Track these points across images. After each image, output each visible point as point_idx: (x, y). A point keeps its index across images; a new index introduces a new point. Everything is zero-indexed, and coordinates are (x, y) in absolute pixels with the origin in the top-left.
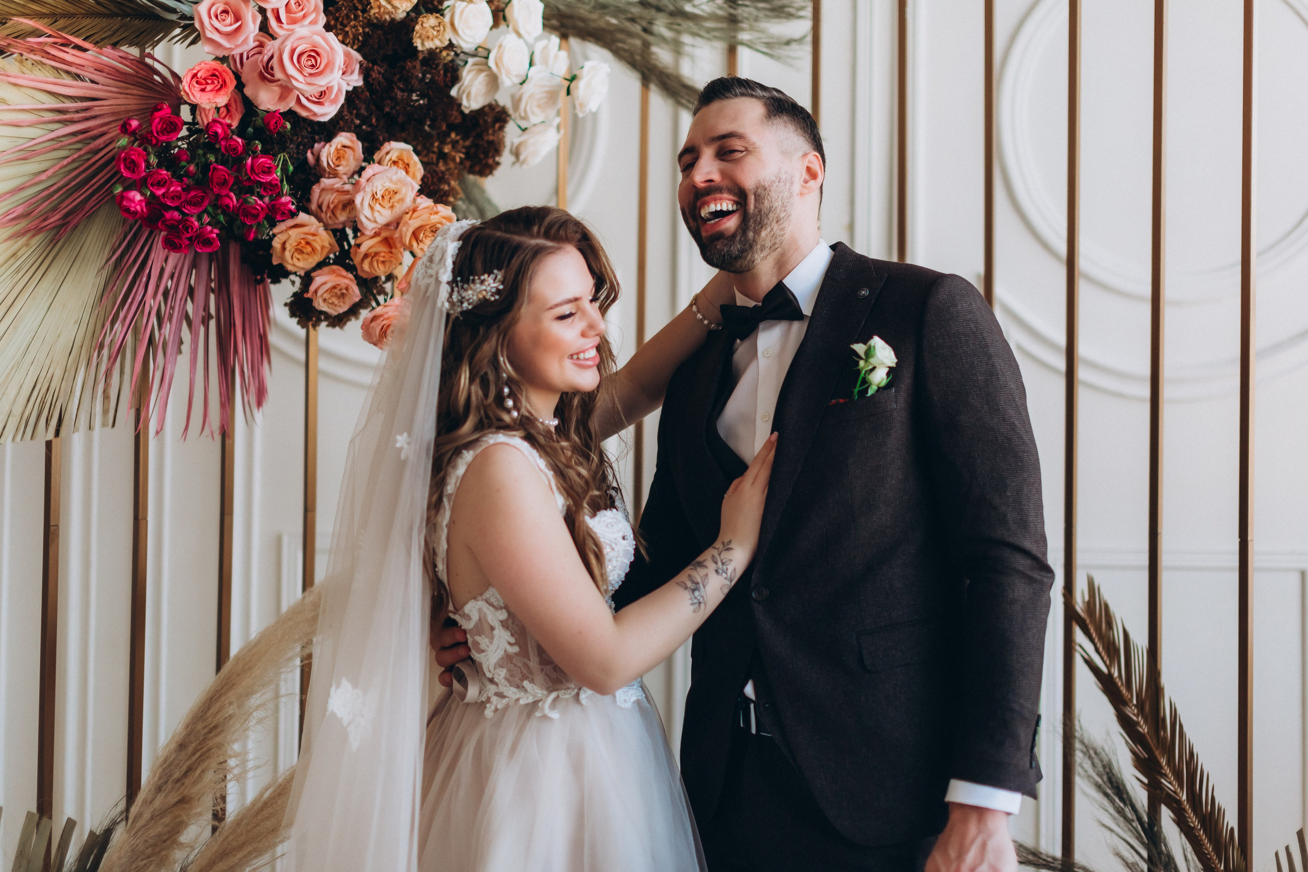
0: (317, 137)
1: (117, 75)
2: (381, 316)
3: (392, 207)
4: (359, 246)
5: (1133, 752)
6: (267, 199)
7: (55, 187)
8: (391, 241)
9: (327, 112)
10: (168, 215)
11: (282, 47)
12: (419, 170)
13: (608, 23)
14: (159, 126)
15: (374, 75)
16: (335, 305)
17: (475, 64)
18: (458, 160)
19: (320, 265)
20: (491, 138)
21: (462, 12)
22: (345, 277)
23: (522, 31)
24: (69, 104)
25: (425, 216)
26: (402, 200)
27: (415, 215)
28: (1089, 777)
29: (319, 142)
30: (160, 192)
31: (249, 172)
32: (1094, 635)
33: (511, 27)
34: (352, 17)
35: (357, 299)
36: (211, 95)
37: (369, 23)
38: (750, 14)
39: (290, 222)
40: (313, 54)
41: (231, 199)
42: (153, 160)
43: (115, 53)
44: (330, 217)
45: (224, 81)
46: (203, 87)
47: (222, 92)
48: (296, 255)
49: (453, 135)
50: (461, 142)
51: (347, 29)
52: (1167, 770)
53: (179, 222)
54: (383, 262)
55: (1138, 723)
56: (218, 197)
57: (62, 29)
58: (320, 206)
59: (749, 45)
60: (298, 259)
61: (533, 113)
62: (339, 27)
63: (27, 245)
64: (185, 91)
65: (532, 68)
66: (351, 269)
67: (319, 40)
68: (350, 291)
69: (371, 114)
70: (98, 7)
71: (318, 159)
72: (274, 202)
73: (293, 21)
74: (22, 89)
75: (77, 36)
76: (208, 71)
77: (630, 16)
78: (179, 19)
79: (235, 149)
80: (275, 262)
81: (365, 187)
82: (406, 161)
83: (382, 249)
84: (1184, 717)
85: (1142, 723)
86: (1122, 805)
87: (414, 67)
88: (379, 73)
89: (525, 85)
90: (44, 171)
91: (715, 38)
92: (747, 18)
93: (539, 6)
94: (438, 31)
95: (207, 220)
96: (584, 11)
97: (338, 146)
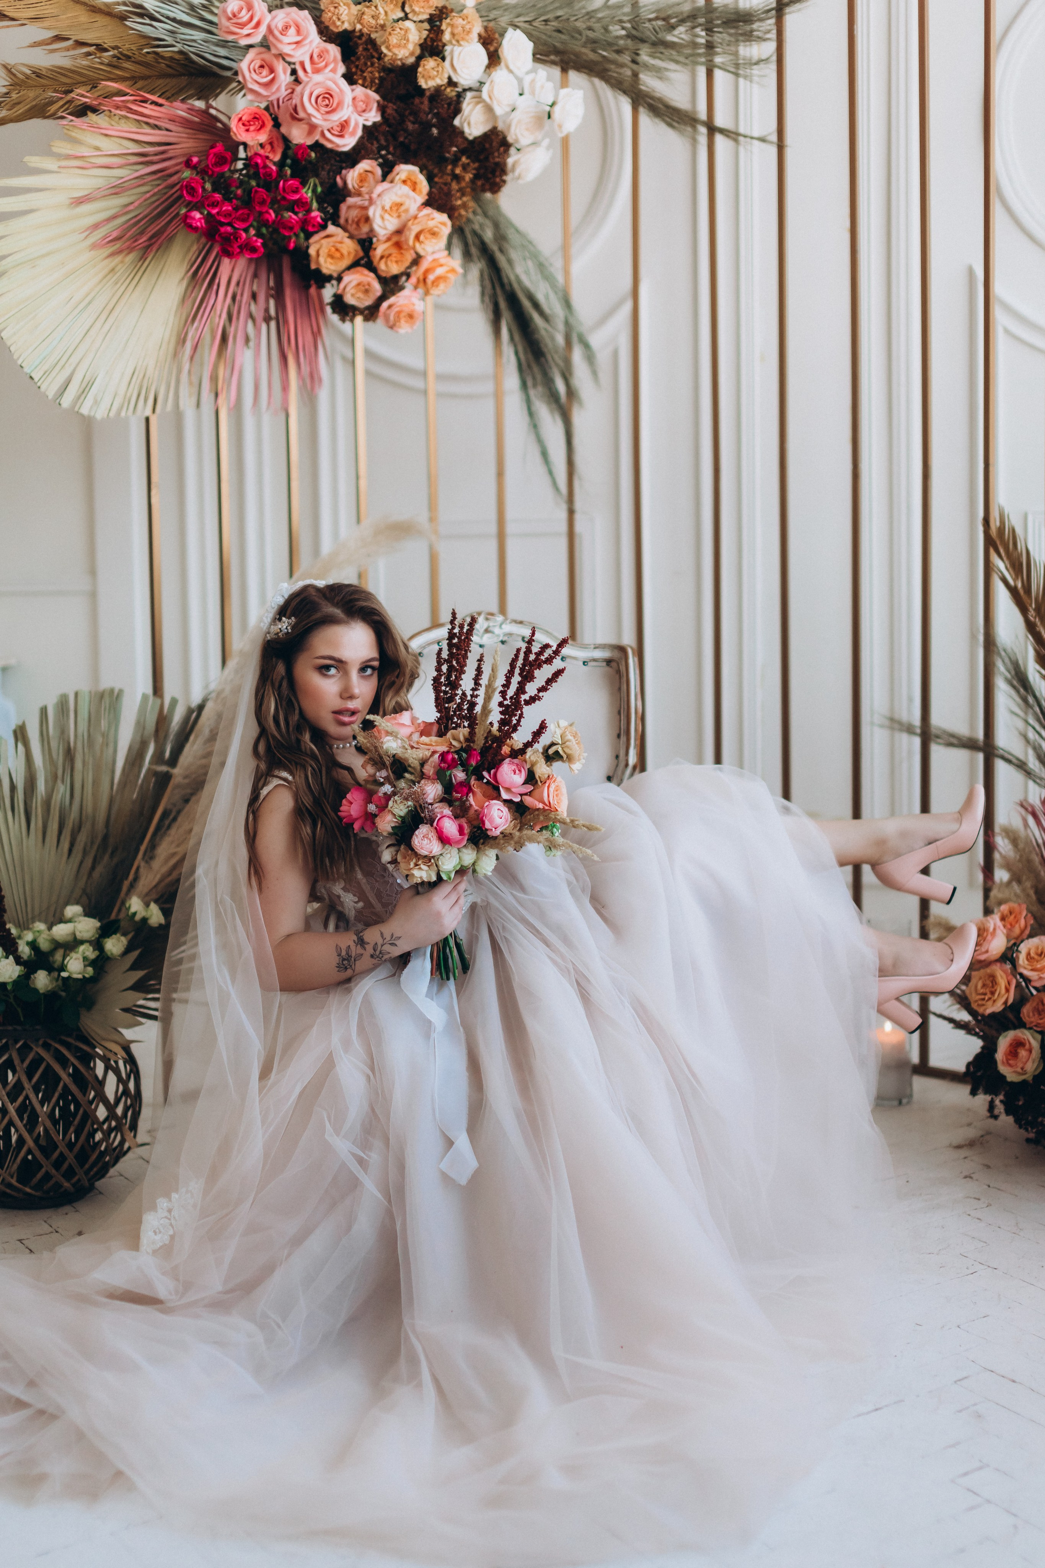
0: (344, 165)
1: (186, 123)
4: (376, 249)
5: (1036, 651)
6: (301, 215)
7: (141, 216)
8: (399, 243)
9: (347, 143)
10: (223, 229)
11: (303, 91)
12: (425, 190)
13: (599, 56)
14: (214, 160)
15: (389, 111)
16: (364, 300)
17: (472, 97)
18: (469, 180)
19: (349, 267)
20: (497, 160)
21: (461, 56)
22: (368, 276)
23: (511, 67)
24: (148, 149)
25: (426, 222)
26: (407, 211)
27: (416, 221)
29: (345, 168)
30: (215, 211)
32: (1005, 555)
33: (504, 66)
34: (369, 64)
35: (379, 294)
36: (253, 134)
37: (384, 69)
38: (723, 39)
39: (323, 234)
40: (327, 96)
41: (270, 214)
42: (208, 186)
43: (184, 106)
44: (355, 229)
45: (263, 122)
46: (247, 128)
47: (262, 131)
48: (329, 260)
49: (464, 159)
50: (471, 164)
51: (365, 74)
53: (231, 234)
54: (395, 263)
55: (1036, 625)
56: (261, 214)
57: (141, 89)
58: (347, 220)
59: (724, 68)
60: (331, 263)
61: (522, 135)
62: (359, 73)
63: (122, 262)
64: (234, 132)
65: (521, 98)
66: (372, 268)
67: (331, 84)
68: (373, 287)
69: (389, 145)
70: (169, 69)
71: (345, 183)
72: (306, 217)
73: (316, 69)
74: (113, 139)
75: (153, 94)
76: (250, 114)
77: (616, 48)
79: (270, 175)
80: (315, 269)
81: (377, 202)
82: (414, 180)
83: (394, 251)
85: (1039, 623)
87: (422, 103)
88: (393, 109)
89: (516, 111)
90: (132, 203)
91: (696, 63)
92: (721, 44)
93: (530, 46)
94: (438, 71)
95: (252, 232)
96: (576, 46)
97: (362, 171)
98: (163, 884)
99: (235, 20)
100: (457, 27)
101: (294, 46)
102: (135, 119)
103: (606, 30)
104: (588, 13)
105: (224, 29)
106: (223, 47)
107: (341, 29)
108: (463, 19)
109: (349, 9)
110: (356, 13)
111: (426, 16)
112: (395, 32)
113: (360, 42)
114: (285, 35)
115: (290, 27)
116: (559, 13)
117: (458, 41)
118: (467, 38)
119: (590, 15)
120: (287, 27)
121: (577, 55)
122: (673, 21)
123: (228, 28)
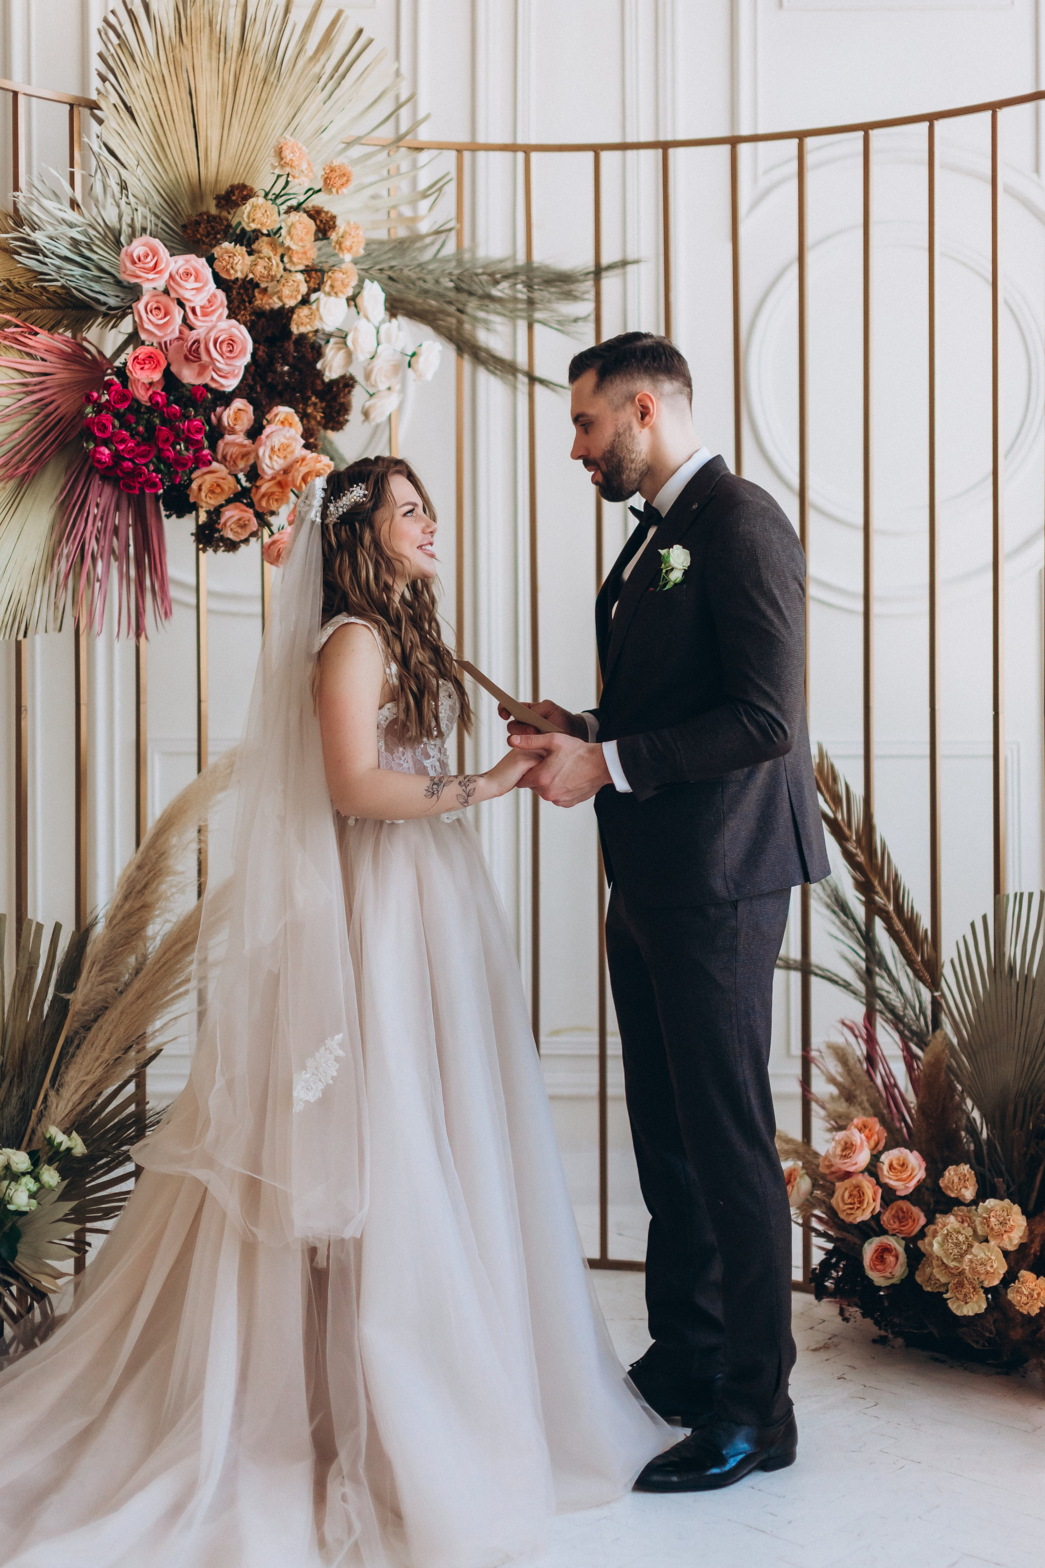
0: (218, 403)
1: (62, 355)
2: (278, 541)
3: (285, 457)
4: (258, 488)
5: (854, 878)
6: (191, 452)
7: (23, 444)
8: (283, 484)
9: (230, 384)
10: (125, 465)
11: (207, 337)
12: (299, 428)
13: (431, 306)
14: (116, 397)
16: (239, 533)
17: (336, 343)
18: (319, 418)
19: (229, 501)
20: (342, 400)
21: (325, 305)
22: (246, 511)
23: (370, 317)
24: (30, 379)
25: (312, 464)
26: (292, 452)
27: (304, 463)
28: (821, 899)
29: (221, 405)
30: (121, 448)
31: (186, 432)
32: (823, 788)
33: (361, 314)
34: (243, 307)
35: (255, 529)
36: (148, 372)
37: (255, 312)
38: (544, 297)
39: (205, 469)
41: (170, 452)
42: (117, 423)
43: (58, 337)
44: (233, 465)
45: (158, 362)
46: (142, 366)
47: (157, 370)
48: (209, 495)
49: (314, 399)
50: (319, 405)
51: (242, 316)
52: (879, 889)
53: (134, 470)
54: (277, 500)
55: (856, 855)
56: (160, 451)
57: (25, 320)
58: (224, 457)
59: (543, 323)
60: (210, 498)
64: (129, 370)
65: (380, 346)
66: (251, 505)
67: (235, 331)
68: (251, 522)
69: (256, 383)
70: (49, 302)
71: (220, 419)
72: (197, 455)
73: (205, 315)
75: (36, 326)
76: (146, 354)
77: (448, 299)
78: (107, 309)
79: (175, 415)
80: (192, 500)
81: (265, 442)
82: (290, 421)
83: (276, 489)
84: (891, 849)
85: (860, 853)
86: (845, 918)
87: (289, 345)
88: (264, 351)
89: (375, 359)
90: (16, 431)
91: (518, 317)
92: (542, 301)
93: (382, 296)
94: (310, 319)
95: (151, 467)
96: (411, 296)
97: (236, 410)
98: (74, 1112)
99: (140, 265)
100: (337, 280)
101: (194, 292)
102: (19, 350)
103: (437, 282)
104: (420, 265)
105: (128, 272)
106: (96, 282)
107: (233, 278)
108: (343, 274)
109: (243, 258)
110: (249, 263)
111: (302, 267)
112: (290, 284)
113: (235, 286)
114: (186, 281)
115: (191, 275)
116: (393, 263)
117: (336, 293)
118: (344, 290)
119: (421, 266)
120: (188, 274)
121: (412, 303)
122: (498, 276)
123: (134, 272)
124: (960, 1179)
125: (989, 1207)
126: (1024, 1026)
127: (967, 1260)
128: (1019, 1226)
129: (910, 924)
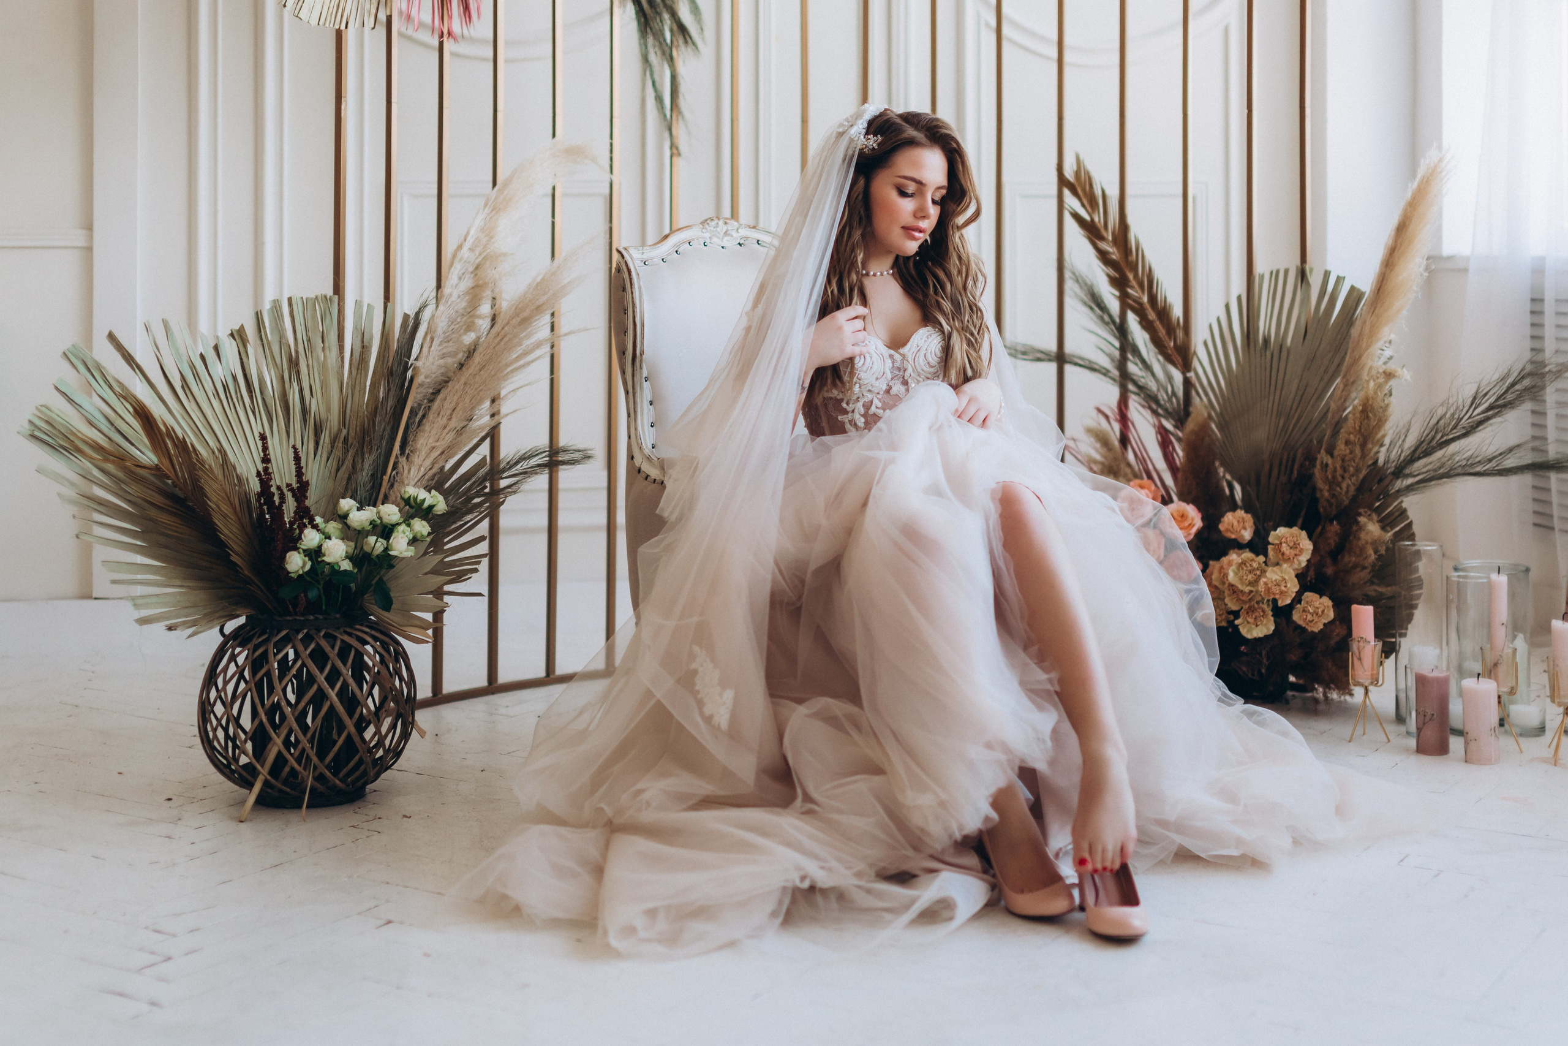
5: (1108, 275)
28: (1076, 294)
32: (1079, 193)
52: (1133, 282)
55: (1110, 253)
85: (1113, 251)
86: (1101, 313)
98: (431, 473)
124: (1238, 522)
125: (1280, 535)
126: (1278, 393)
127: (1262, 583)
128: (1307, 550)
129: (1164, 313)
